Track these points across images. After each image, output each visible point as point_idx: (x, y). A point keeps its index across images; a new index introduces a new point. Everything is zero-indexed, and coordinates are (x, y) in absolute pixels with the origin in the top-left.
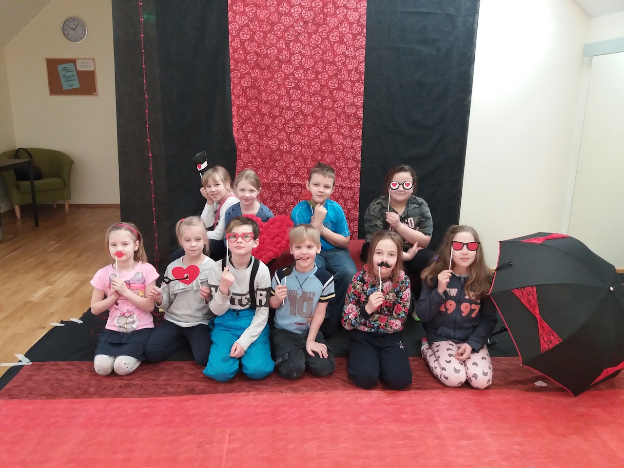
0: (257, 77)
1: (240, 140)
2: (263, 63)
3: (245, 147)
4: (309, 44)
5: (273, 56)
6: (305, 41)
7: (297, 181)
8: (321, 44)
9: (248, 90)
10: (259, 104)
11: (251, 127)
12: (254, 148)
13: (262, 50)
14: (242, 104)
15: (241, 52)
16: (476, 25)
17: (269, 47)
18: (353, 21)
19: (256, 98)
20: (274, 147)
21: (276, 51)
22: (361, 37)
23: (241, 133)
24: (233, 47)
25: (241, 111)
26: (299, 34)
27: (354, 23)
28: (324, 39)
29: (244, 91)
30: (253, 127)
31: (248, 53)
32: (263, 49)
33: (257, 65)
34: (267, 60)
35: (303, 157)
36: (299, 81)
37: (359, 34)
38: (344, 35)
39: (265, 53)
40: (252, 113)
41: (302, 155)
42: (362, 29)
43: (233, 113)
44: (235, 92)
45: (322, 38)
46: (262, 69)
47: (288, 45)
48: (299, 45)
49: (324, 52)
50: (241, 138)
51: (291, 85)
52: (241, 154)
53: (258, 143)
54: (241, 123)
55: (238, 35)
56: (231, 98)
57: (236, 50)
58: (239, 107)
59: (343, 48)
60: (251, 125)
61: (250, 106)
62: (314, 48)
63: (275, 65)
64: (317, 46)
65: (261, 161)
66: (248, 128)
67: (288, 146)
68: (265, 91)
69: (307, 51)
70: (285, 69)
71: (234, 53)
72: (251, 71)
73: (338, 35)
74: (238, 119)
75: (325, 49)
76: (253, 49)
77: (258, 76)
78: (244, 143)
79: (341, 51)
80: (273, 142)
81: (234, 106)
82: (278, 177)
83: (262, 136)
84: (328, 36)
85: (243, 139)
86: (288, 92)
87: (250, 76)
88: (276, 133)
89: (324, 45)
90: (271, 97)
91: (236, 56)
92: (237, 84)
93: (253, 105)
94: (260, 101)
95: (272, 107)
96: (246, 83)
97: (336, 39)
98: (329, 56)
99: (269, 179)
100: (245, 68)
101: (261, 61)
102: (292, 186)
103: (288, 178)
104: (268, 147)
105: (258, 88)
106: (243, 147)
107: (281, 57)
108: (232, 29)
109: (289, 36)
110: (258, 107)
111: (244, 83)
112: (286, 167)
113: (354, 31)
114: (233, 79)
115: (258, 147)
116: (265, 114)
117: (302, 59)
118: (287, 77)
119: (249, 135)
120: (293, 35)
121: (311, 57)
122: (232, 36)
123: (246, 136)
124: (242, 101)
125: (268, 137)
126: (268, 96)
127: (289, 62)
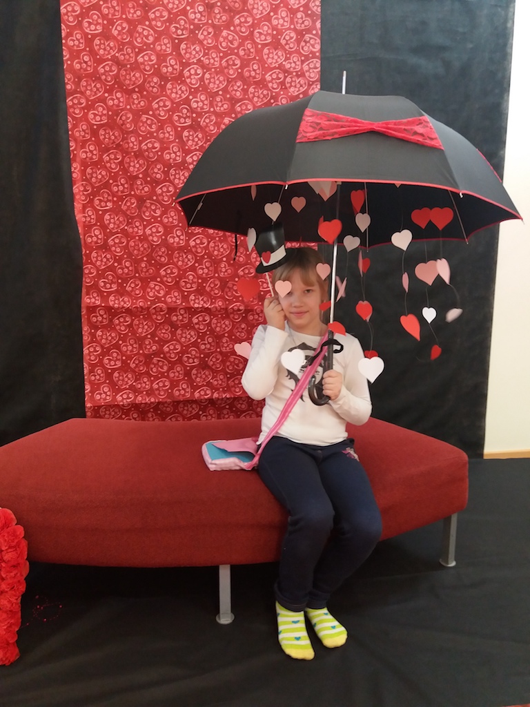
0: (118, 106)
1: (88, 227)
2: (130, 80)
3: (98, 238)
4: (216, 47)
5: (147, 68)
6: (209, 42)
7: (202, 302)
8: (238, 48)
9: (102, 132)
10: (123, 158)
11: (110, 201)
12: (117, 241)
13: (127, 55)
14: (91, 158)
15: (86, 59)
16: (511, 22)
17: (141, 50)
18: (296, 6)
19: (118, 146)
20: (155, 239)
21: (153, 57)
22: (311, 36)
23: (90, 213)
24: (70, 48)
25: (89, 171)
26: (198, 27)
27: (298, 10)
28: (244, 39)
29: (95, 133)
30: (114, 202)
31: (100, 61)
32: (129, 54)
33: (119, 85)
34: (138, 75)
35: (211, 259)
36: (200, 115)
37: (309, 31)
38: (280, 32)
39: (133, 60)
40: (110, 174)
41: (210, 255)
42: (314, 22)
43: (74, 175)
44: (77, 134)
45: (240, 37)
46: (129, 93)
47: (176, 47)
48: (198, 49)
49: (245, 63)
50: (90, 222)
51: (185, 122)
52: (91, 253)
53: (124, 231)
54: (89, 195)
55: (80, 24)
56: (69, 147)
57: (76, 54)
58: (84, 164)
59: (279, 57)
60: (110, 198)
61: (107, 162)
62: (226, 55)
63: (152, 84)
64: (230, 52)
65: (131, 266)
66: (103, 204)
67: (182, 237)
68: (135, 132)
69: (214, 60)
70: (172, 92)
71: (72, 59)
72: (106, 95)
73: (270, 31)
74: (85, 187)
75: (246, 57)
76: (109, 53)
77: (121, 104)
78: (97, 232)
79: (277, 62)
80: (154, 230)
81: (75, 161)
82: (165, 296)
83: (133, 218)
84: (252, 33)
85: (95, 225)
86: (179, 135)
87: (106, 104)
88: (158, 213)
89: (244, 50)
90: (146, 145)
91: (77, 66)
92: (81, 119)
93: (112, 160)
94: (126, 152)
95: (150, 164)
96: (98, 118)
97: (266, 40)
98: (254, 70)
99: (147, 300)
100: (95, 90)
101: (125, 76)
102: (192, 311)
103: (185, 298)
104: (144, 238)
105: (121, 128)
106: (95, 239)
107: (164, 70)
108: (66, 14)
109: (180, 30)
110: (121, 163)
111: (94, 118)
112: (180, 277)
113: (299, 25)
114: (71, 110)
115: (124, 240)
116: (137, 177)
117: (204, 74)
118: (176, 108)
119: (107, 217)
120: (185, 29)
121: (221, 71)
122: (68, 26)
123: (100, 218)
124: (91, 152)
125: (143, 220)
126: (141, 142)
127: (179, 78)
